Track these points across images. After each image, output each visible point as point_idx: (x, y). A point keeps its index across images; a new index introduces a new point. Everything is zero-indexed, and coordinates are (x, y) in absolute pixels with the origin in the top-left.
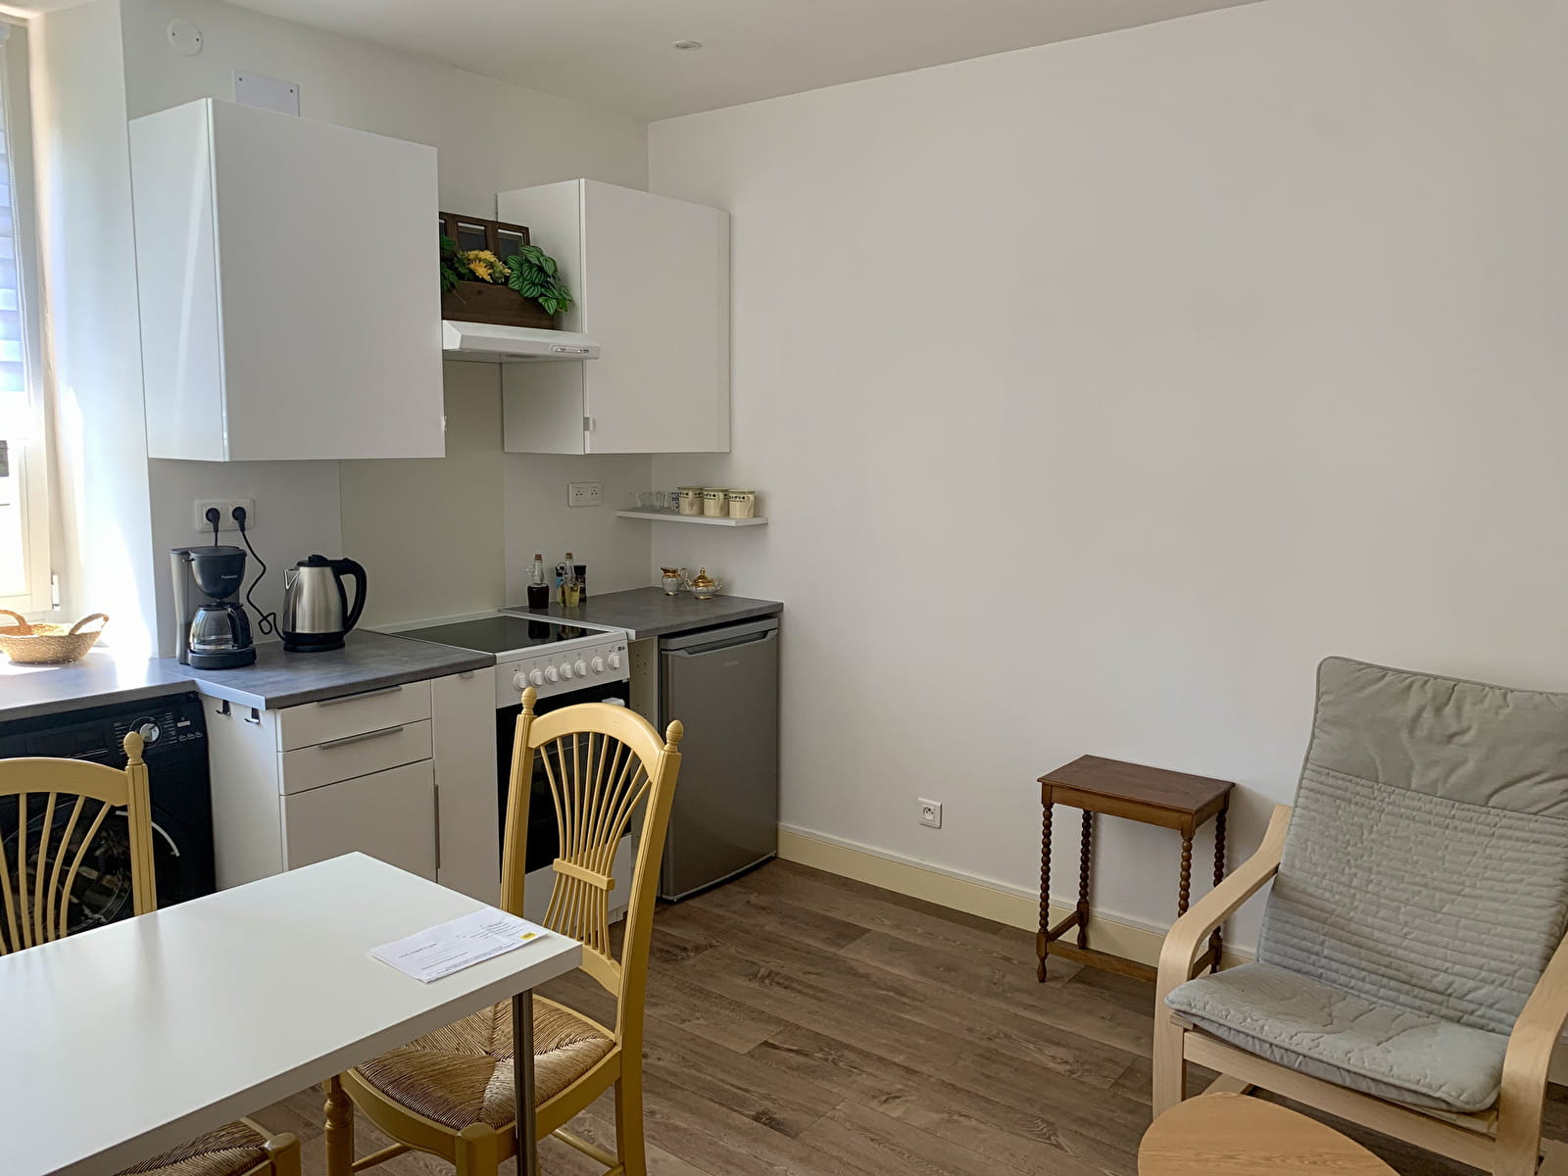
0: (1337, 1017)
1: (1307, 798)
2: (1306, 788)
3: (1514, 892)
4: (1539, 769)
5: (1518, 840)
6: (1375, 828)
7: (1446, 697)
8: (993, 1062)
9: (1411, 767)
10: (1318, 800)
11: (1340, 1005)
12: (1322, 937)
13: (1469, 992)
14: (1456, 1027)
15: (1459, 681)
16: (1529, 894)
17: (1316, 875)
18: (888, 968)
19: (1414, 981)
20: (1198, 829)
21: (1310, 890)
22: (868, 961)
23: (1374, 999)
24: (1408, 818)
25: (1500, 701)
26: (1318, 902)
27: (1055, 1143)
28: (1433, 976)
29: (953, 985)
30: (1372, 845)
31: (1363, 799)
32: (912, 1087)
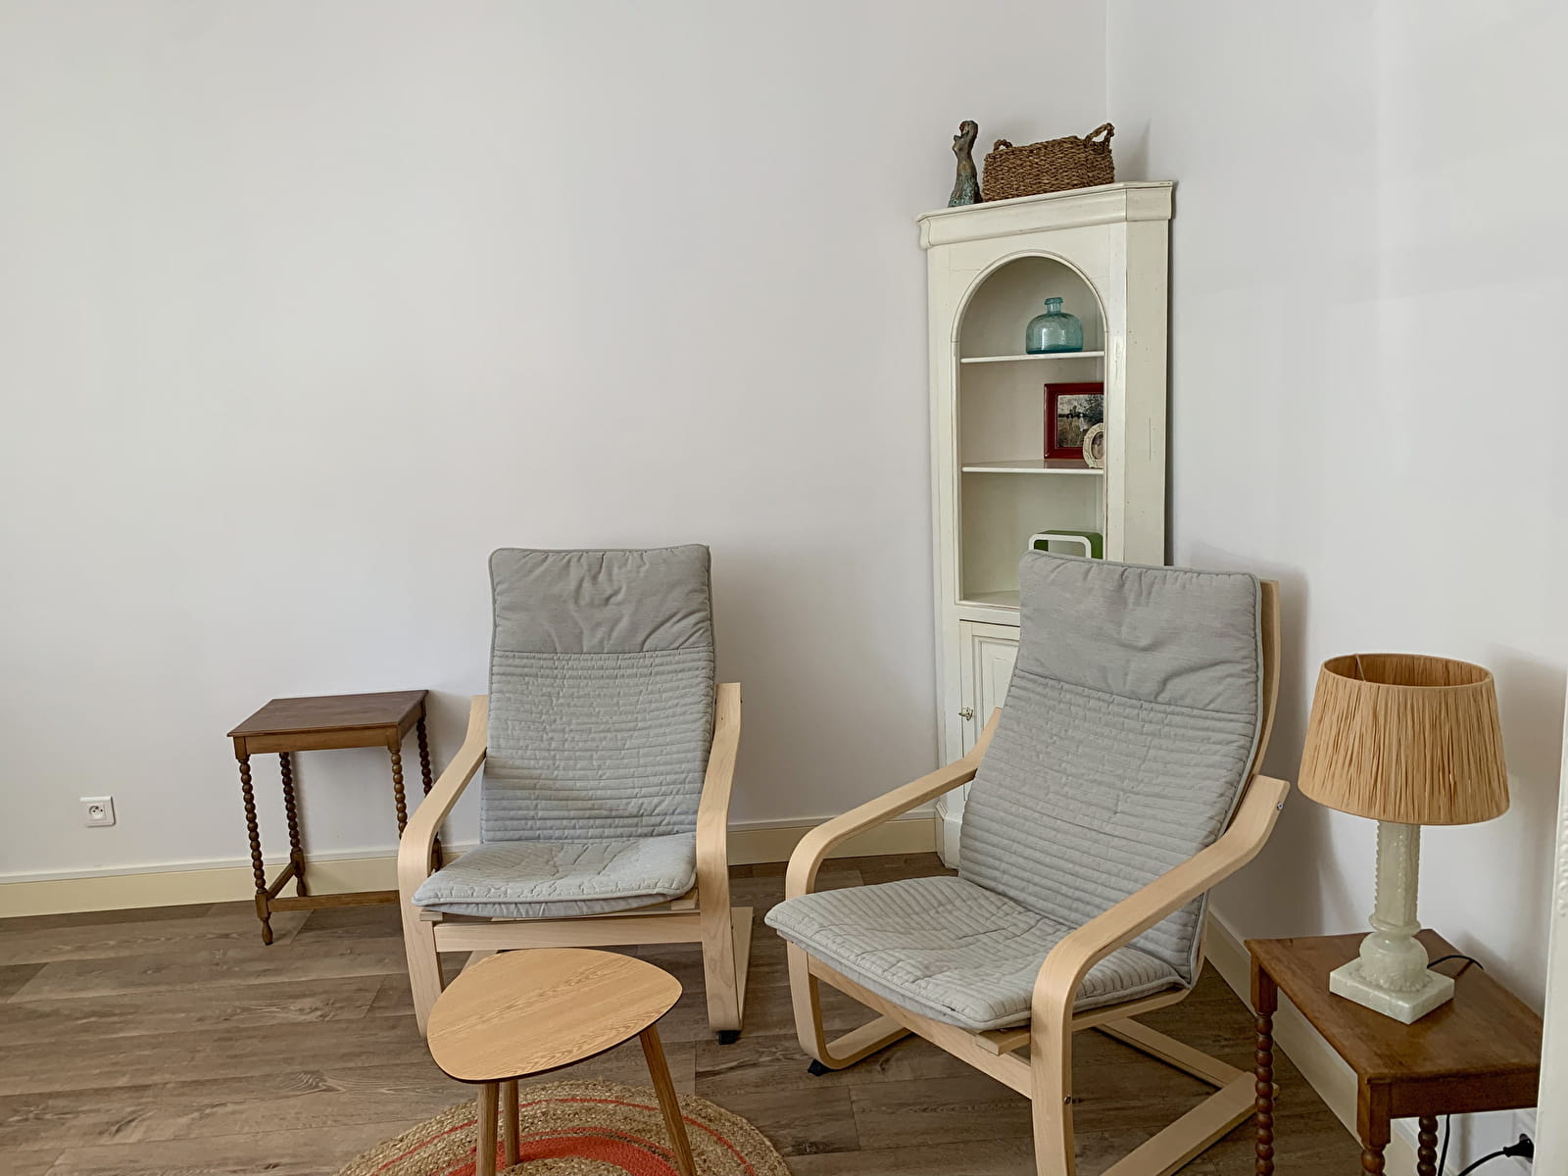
0: (561, 865)
1: (499, 682)
2: (498, 674)
3: (674, 716)
4: (675, 610)
5: (669, 672)
6: (561, 694)
7: (598, 566)
8: (237, 1040)
9: (582, 633)
10: (509, 682)
11: (561, 854)
12: (535, 802)
13: (656, 807)
14: (651, 839)
15: (605, 551)
16: (684, 713)
17: (521, 748)
18: (83, 995)
19: (614, 813)
20: (403, 741)
21: (518, 763)
22: (53, 996)
23: (585, 841)
24: (585, 678)
25: (639, 560)
26: (526, 772)
27: (325, 1088)
28: (628, 804)
29: (167, 983)
30: (560, 708)
31: (547, 671)
32: (147, 1103)
